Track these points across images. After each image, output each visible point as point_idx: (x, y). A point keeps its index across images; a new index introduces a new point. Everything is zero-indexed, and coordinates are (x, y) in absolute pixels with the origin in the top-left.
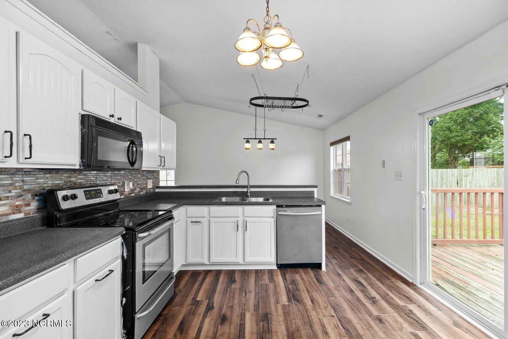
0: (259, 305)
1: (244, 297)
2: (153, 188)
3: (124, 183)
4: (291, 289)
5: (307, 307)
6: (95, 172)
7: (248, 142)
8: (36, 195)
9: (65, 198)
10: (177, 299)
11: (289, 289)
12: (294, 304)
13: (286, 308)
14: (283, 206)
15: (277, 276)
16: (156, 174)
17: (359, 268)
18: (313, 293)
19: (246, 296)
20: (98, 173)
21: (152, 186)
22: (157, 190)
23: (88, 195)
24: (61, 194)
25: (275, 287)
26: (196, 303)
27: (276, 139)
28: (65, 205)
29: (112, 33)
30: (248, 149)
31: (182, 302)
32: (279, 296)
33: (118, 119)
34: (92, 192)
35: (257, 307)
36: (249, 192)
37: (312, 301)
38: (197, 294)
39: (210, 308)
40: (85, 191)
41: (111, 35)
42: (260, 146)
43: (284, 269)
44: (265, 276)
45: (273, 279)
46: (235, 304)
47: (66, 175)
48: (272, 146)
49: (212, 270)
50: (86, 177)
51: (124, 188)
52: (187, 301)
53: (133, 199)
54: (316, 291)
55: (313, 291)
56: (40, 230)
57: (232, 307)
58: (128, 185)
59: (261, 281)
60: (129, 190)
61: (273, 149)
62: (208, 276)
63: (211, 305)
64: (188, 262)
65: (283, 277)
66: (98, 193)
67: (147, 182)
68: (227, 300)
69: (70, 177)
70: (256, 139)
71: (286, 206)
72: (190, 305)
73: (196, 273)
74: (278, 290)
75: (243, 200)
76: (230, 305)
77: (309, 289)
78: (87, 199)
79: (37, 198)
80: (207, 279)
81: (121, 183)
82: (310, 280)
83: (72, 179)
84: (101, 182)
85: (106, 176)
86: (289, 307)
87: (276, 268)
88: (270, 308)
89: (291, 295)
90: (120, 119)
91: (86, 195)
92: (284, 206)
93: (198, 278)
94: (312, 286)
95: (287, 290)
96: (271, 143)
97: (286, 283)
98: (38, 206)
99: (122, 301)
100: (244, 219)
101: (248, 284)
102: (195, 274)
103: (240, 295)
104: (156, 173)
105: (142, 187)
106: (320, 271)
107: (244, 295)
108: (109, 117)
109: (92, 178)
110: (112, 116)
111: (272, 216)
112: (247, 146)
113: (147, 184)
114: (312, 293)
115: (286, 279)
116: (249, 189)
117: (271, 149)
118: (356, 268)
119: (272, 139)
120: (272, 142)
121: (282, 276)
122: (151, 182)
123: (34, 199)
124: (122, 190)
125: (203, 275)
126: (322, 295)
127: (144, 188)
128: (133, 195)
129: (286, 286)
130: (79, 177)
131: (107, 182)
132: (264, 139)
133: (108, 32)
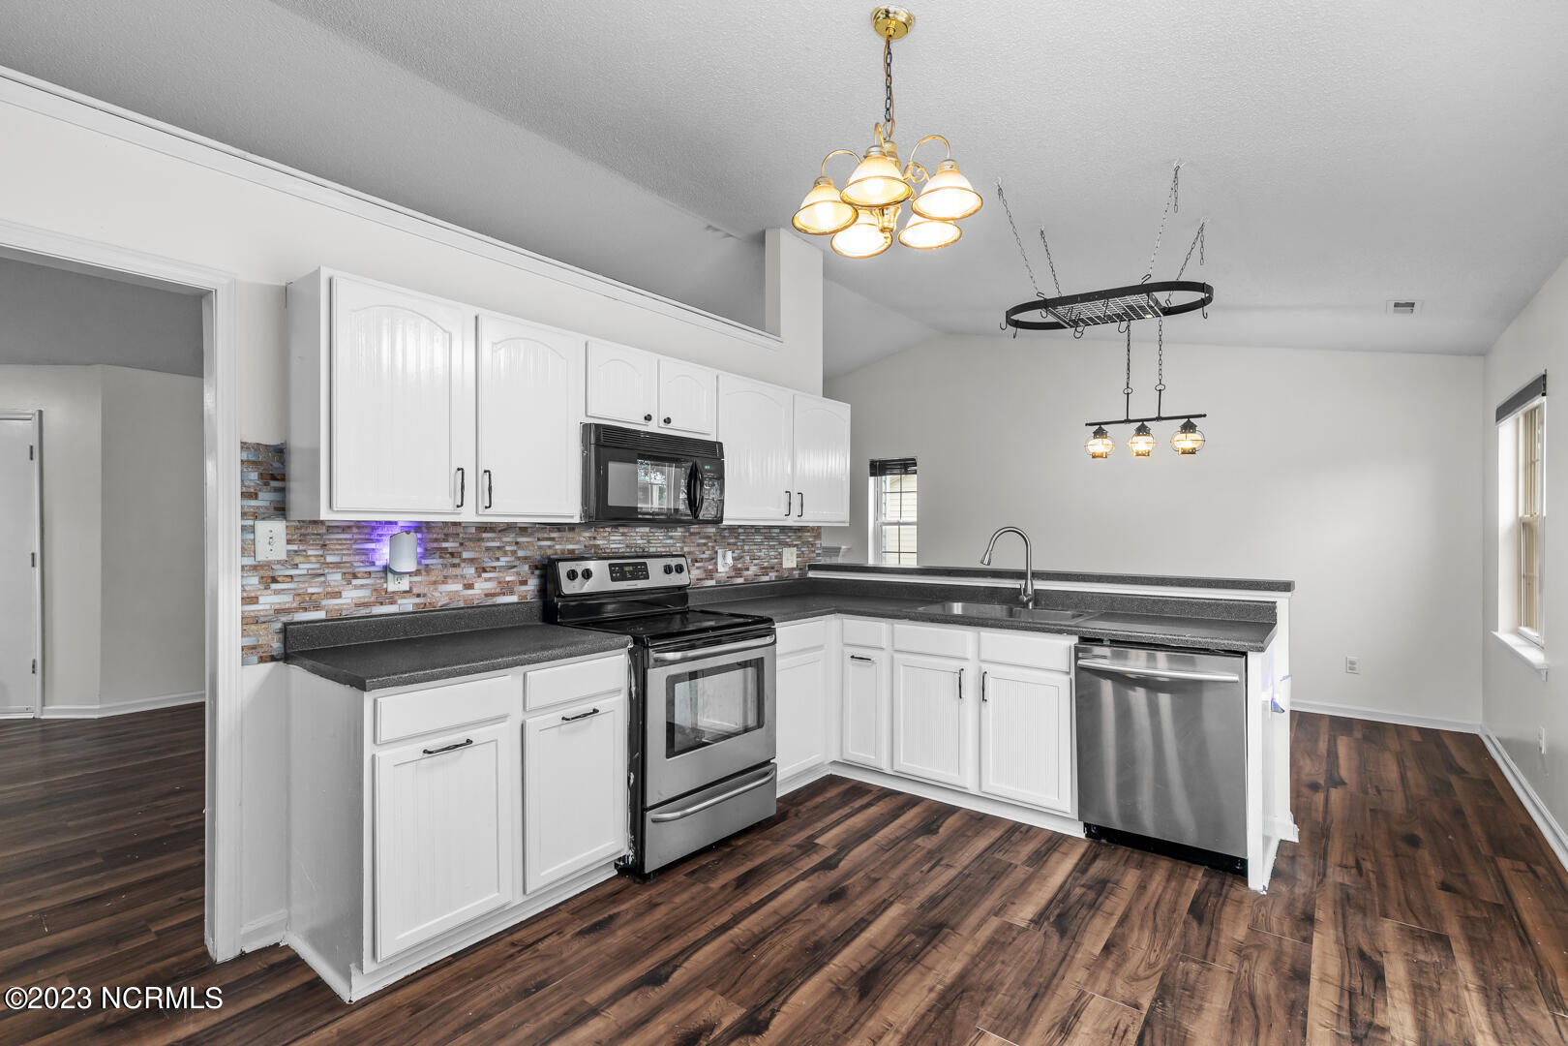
0: (941, 901)
1: (922, 872)
2: (798, 568)
3: (717, 552)
4: (1073, 899)
5: (1076, 951)
6: (647, 529)
7: (1100, 433)
8: (537, 568)
9: (572, 575)
10: (780, 828)
11: (1068, 894)
12: (1043, 931)
13: (1007, 933)
14: (1101, 641)
15: (1065, 854)
16: (807, 534)
17: (1438, 930)
18: (1136, 930)
19: (930, 870)
20: (652, 530)
21: (795, 562)
22: (811, 574)
23: (616, 573)
24: (563, 568)
25: (1029, 880)
26: (809, 846)
27: (1205, 416)
28: (569, 587)
29: (717, 226)
30: (1101, 457)
31: (782, 836)
32: (1016, 901)
33: (665, 421)
34: (627, 569)
35: (934, 901)
36: (1030, 591)
37: (1107, 948)
38: (823, 831)
39: (828, 865)
40: (610, 565)
41: (717, 230)
42: (1142, 444)
43: (1106, 845)
44: (1027, 844)
45: (1045, 859)
46: (888, 878)
47: (587, 534)
48: (1187, 441)
49: (903, 793)
50: (626, 540)
51: (716, 564)
52: (794, 838)
53: (736, 589)
54: (1155, 930)
55: (1142, 928)
56: (537, 626)
57: (876, 880)
58: (724, 557)
59: (1001, 853)
60: (727, 569)
61: (1193, 452)
62: (879, 804)
63: (834, 861)
64: (846, 757)
65: (1081, 864)
66: (641, 572)
67: (781, 554)
68: (879, 863)
69: (595, 538)
70: (1128, 421)
71: (1112, 641)
72: (794, 846)
73: (861, 788)
74: (1033, 887)
75: (1011, 614)
76: (873, 876)
77: (1135, 918)
78: (613, 579)
79: (537, 572)
80: (873, 808)
81: (707, 552)
82: (1168, 896)
83: (598, 542)
84: (659, 549)
85: (671, 538)
86: (1019, 933)
87: (1083, 836)
88: (966, 915)
89: (1056, 912)
90: (668, 421)
91: (611, 573)
92: (1105, 643)
93: (855, 800)
94: (1155, 913)
95: (1060, 895)
96: (1182, 432)
97: (1075, 879)
98: (540, 585)
99: (629, 778)
100: (980, 668)
101: (961, 849)
102: (858, 790)
103: (920, 863)
104: (809, 531)
105: (766, 564)
106: (1238, 885)
107: (925, 868)
108: (643, 421)
109: (639, 542)
110: (648, 418)
111: (1066, 669)
112: (1099, 446)
113: (781, 558)
114: (1132, 930)
115: (1084, 871)
116: (1029, 582)
117: (1184, 453)
118: (1421, 924)
119: (1189, 417)
120: (1189, 427)
121: (1080, 860)
122: (792, 554)
123: (533, 573)
124: (710, 567)
125: (872, 797)
126: (1165, 944)
127: (773, 568)
128: (740, 580)
129: (1067, 886)
130: (612, 538)
131: (672, 549)
132: (1159, 418)
133: (709, 227)
